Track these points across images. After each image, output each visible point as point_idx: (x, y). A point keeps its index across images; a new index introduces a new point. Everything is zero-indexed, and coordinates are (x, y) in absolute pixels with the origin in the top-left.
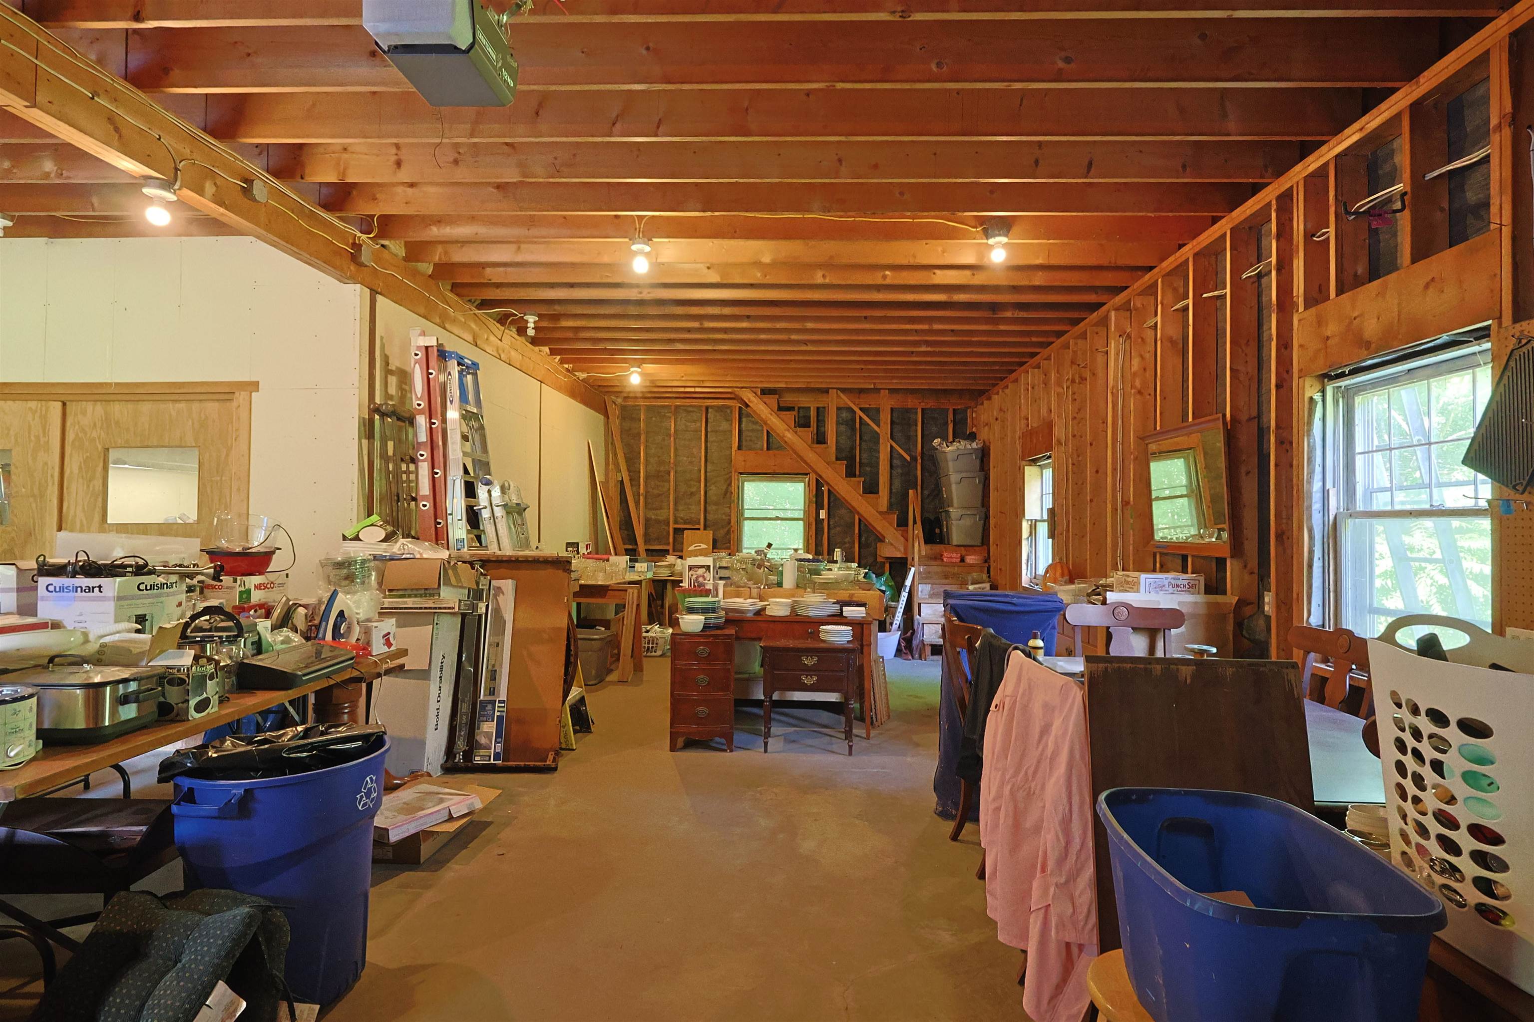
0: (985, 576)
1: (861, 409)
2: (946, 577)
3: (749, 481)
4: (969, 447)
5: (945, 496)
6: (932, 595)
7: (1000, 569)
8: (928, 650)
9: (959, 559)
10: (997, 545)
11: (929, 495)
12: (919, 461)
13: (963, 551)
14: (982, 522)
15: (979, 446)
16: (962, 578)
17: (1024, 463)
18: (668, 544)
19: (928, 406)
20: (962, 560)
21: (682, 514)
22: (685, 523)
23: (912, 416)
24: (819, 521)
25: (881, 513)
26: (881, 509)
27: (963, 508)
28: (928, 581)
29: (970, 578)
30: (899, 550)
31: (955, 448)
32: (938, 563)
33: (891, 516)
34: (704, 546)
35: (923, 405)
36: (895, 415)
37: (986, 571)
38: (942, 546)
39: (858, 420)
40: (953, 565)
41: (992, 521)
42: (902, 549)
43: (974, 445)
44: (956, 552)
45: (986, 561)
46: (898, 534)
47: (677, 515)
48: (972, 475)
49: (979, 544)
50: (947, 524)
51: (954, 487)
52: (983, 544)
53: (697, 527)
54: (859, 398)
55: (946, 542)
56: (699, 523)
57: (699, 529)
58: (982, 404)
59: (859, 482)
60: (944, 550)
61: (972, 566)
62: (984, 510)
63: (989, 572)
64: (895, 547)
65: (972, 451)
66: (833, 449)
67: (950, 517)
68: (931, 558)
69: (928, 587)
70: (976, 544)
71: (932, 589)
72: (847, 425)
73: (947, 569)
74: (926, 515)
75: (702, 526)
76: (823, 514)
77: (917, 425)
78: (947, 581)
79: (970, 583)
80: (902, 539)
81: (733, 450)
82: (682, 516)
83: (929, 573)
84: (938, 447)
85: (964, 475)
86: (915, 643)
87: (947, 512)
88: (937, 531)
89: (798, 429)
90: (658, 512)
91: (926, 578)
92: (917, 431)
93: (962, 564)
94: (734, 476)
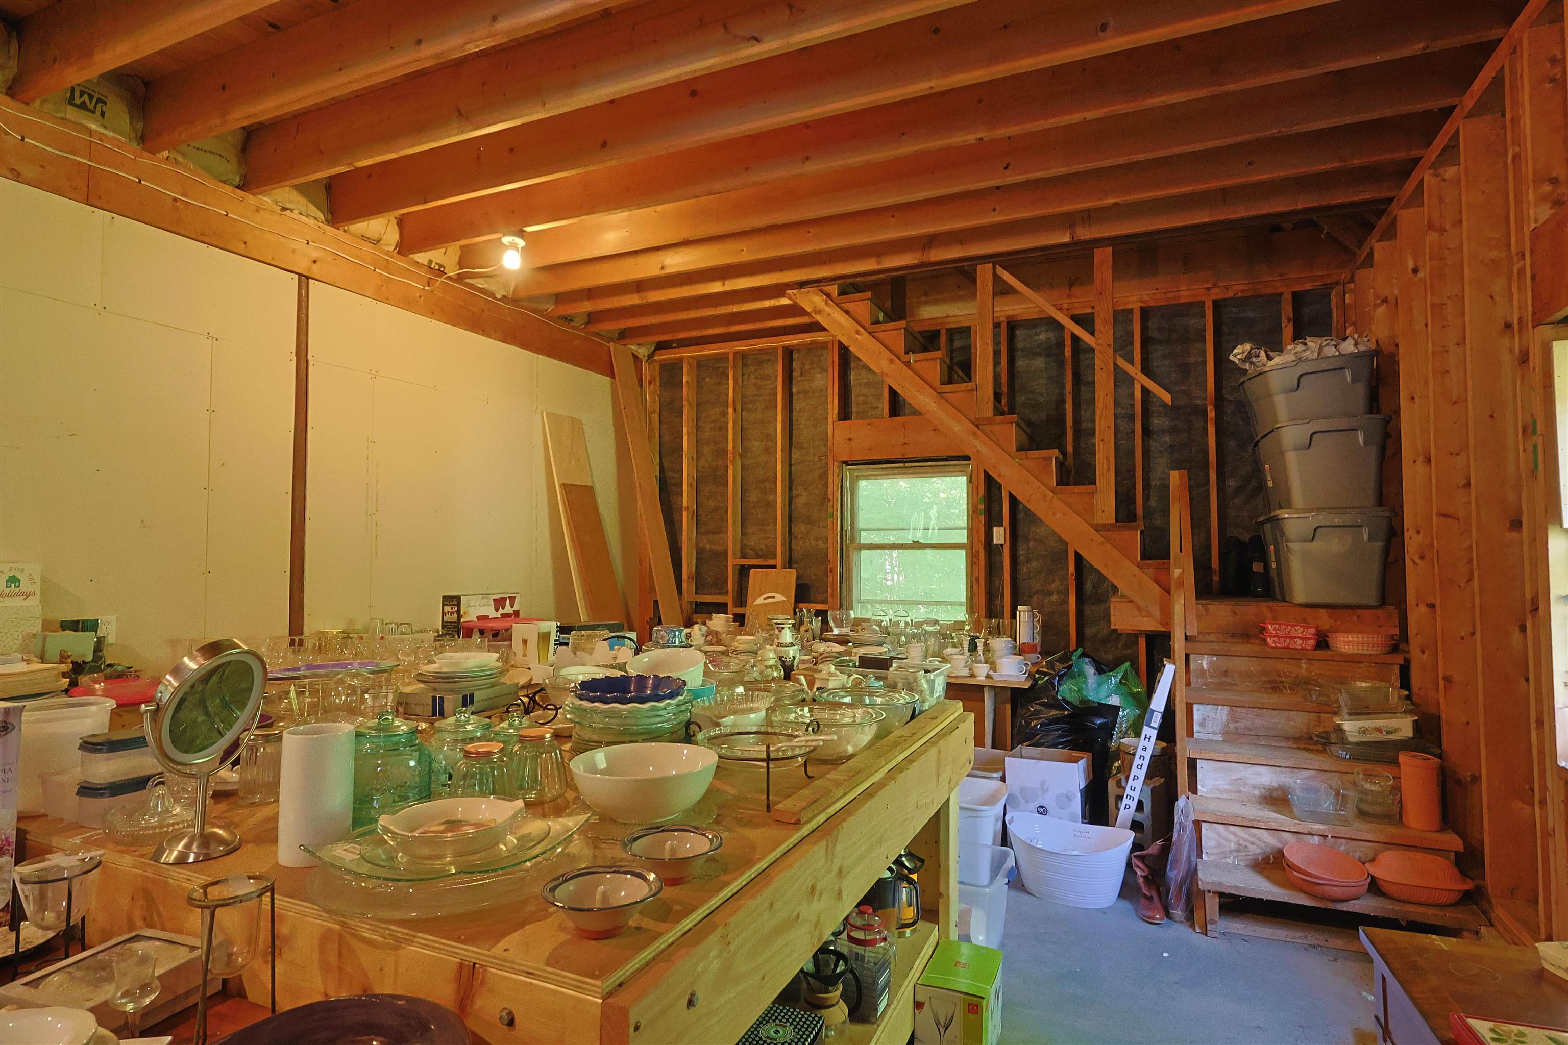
0: (1394, 694)
1: (1076, 319)
2: (1275, 687)
3: (867, 477)
4: (1330, 351)
5: (1270, 484)
6: (1232, 736)
7: (1448, 679)
8: (1212, 905)
9: (1312, 643)
10: (1432, 606)
11: (1238, 491)
12: (1212, 414)
13: (1324, 619)
14: (1380, 544)
15: (1362, 348)
16: (1321, 694)
17: (1545, 331)
18: (726, 593)
19: (1230, 294)
20: (1322, 643)
21: (752, 541)
22: (758, 556)
23: (1193, 322)
24: (991, 549)
25: (1099, 528)
26: (1101, 519)
27: (1319, 510)
28: (1221, 695)
29: (1343, 699)
30: (1149, 615)
31: (1292, 357)
32: (1255, 648)
33: (1127, 534)
34: (779, 598)
35: (1217, 294)
36: (1153, 324)
37: (1395, 678)
38: (1264, 607)
39: (1068, 342)
40: (1296, 656)
41: (1412, 542)
42: (1157, 614)
43: (1348, 347)
44: (1305, 623)
45: (1395, 649)
46: (1145, 578)
47: (746, 542)
48: (1344, 423)
49: (1373, 602)
50: (1277, 550)
51: (1292, 460)
52: (1383, 601)
53: (770, 562)
54: (1069, 296)
55: (1278, 596)
56: (775, 557)
57: (774, 567)
58: (1369, 261)
59: (1048, 459)
60: (1269, 615)
61: (1354, 660)
62: (1384, 513)
63: (1405, 683)
64: (1138, 608)
65: (1339, 363)
66: (988, 392)
67: (1283, 534)
68: (1233, 635)
69: (1222, 713)
70: (1363, 601)
71: (1233, 718)
72: (1048, 355)
73: (1279, 666)
74: (1234, 532)
75: (779, 561)
76: (999, 535)
77: (1204, 341)
78: (1274, 699)
79: (1345, 711)
80: (1156, 589)
81: (830, 421)
82: (753, 544)
83: (1226, 673)
84: (1247, 366)
85: (1315, 426)
86: (1175, 874)
87: (1276, 521)
88: (1257, 567)
89: (912, 357)
90: (715, 537)
91: (1220, 687)
92: (1204, 352)
93: (1320, 653)
94: (833, 470)
